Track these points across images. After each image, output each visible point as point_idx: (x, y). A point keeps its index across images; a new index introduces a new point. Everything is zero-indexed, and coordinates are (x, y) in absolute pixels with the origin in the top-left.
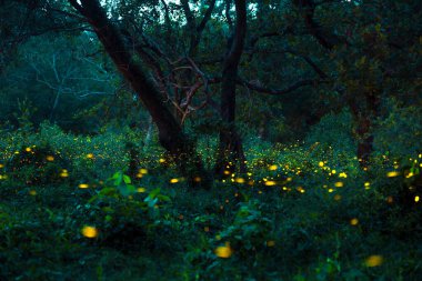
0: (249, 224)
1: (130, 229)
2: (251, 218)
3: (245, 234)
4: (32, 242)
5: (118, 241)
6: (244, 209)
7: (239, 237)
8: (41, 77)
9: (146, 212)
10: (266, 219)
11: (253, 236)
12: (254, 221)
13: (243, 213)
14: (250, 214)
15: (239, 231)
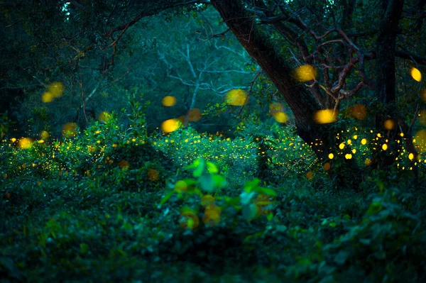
0: (382, 222)
1: (221, 237)
2: (385, 213)
3: (375, 236)
4: (78, 258)
5: (202, 254)
6: (377, 201)
7: (367, 242)
8: (173, 72)
9: (240, 213)
10: (408, 215)
11: (387, 239)
12: (390, 218)
13: (376, 208)
14: (384, 208)
15: (367, 233)
